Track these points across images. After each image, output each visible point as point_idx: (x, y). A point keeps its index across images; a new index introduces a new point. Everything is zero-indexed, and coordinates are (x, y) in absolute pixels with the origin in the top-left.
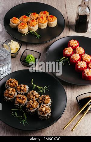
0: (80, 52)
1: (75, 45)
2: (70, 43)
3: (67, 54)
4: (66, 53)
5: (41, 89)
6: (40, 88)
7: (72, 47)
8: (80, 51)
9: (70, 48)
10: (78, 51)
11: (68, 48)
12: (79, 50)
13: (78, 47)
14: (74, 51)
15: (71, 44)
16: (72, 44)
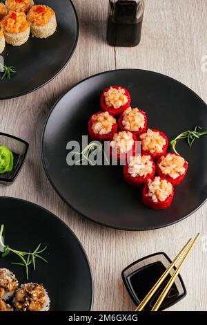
0: (135, 125)
1: (120, 104)
2: (107, 99)
3: (100, 133)
4: (95, 132)
5: (26, 257)
6: (20, 254)
7: (111, 110)
8: (133, 123)
9: (107, 114)
10: (128, 123)
11: (101, 117)
12: (131, 119)
13: (129, 110)
14: (117, 121)
15: (109, 102)
16: (112, 102)
